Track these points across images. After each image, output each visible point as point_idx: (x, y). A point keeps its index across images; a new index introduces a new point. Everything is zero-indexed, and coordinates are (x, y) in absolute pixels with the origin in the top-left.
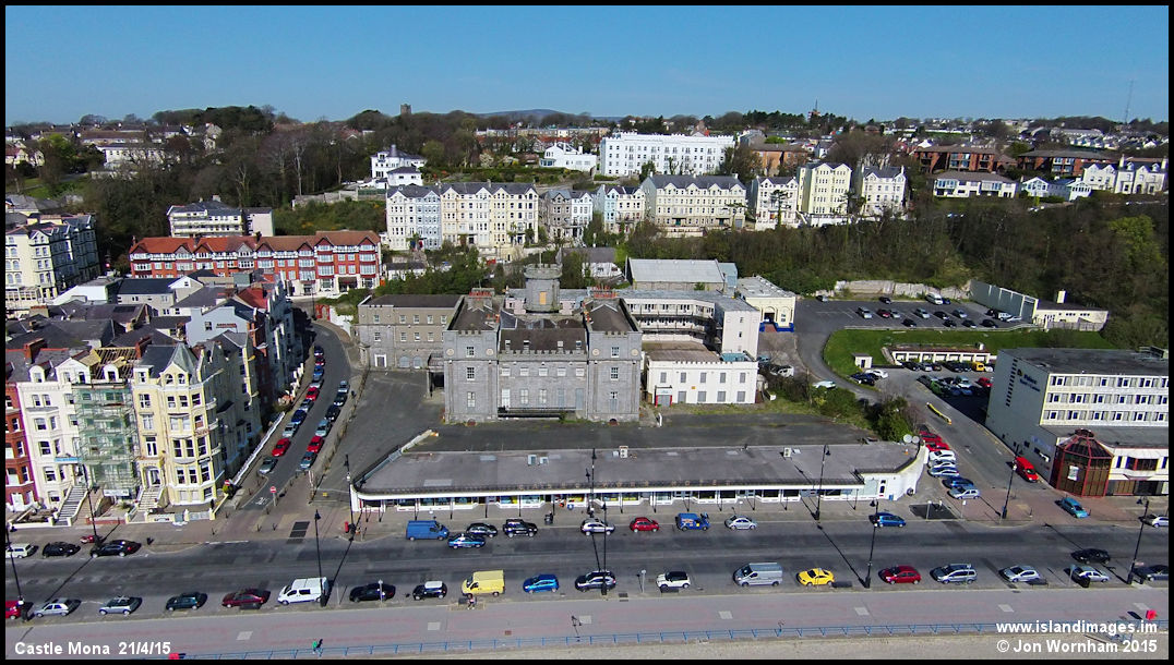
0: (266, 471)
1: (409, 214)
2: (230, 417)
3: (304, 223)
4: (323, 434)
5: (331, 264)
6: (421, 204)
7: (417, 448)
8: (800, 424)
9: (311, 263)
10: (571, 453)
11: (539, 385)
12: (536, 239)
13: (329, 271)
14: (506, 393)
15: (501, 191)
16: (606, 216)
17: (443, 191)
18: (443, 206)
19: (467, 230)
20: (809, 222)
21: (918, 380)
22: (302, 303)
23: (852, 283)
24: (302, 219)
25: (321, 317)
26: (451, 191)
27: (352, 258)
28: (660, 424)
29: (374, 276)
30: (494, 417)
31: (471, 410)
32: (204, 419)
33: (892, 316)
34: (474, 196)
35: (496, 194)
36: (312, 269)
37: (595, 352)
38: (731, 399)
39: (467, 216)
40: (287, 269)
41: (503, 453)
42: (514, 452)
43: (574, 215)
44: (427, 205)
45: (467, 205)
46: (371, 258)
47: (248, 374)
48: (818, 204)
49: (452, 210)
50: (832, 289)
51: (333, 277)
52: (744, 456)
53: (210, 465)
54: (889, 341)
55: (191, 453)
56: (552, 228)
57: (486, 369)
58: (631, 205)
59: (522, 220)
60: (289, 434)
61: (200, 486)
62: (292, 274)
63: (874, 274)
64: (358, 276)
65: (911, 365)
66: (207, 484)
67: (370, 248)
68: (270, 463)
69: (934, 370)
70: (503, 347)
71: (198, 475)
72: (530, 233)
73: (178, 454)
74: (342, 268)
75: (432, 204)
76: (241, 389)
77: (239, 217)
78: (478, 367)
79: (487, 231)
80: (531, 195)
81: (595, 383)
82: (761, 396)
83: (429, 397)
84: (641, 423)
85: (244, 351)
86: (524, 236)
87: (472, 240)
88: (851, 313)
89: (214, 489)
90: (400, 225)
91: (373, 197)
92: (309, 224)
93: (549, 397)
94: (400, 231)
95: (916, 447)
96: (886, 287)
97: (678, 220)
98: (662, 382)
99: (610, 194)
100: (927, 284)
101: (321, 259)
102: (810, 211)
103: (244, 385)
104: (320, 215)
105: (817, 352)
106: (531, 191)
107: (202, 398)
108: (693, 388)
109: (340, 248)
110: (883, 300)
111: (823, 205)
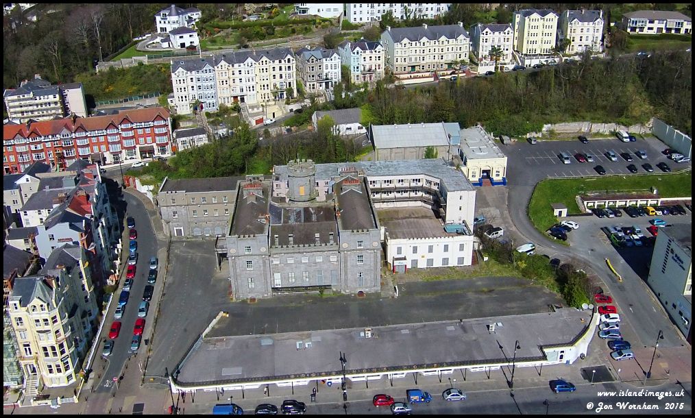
0: (107, 354)
1: (191, 84)
2: (77, 317)
3: (107, 87)
4: (144, 315)
5: (132, 137)
6: (200, 75)
7: (215, 333)
8: (505, 288)
9: (117, 138)
10: (328, 334)
11: (302, 269)
12: (295, 94)
13: (131, 143)
14: (277, 276)
15: (264, 59)
16: (352, 69)
17: (217, 63)
18: (217, 74)
19: (238, 93)
20: (523, 62)
21: (602, 229)
22: (113, 172)
23: (557, 125)
24: (104, 84)
25: (129, 185)
26: (223, 63)
27: (148, 131)
28: (397, 295)
29: (167, 144)
30: (269, 294)
31: (251, 290)
32: (62, 331)
33: (587, 160)
34: (242, 64)
35: (260, 62)
36: (118, 143)
37: (345, 245)
38: (453, 263)
39: (237, 81)
40: (99, 144)
41: (277, 336)
42: (286, 335)
43: (325, 71)
44: (205, 75)
45: (237, 73)
46: (164, 130)
47: (85, 278)
48: (530, 46)
49: (225, 78)
50: (540, 131)
51: (135, 147)
52: (460, 332)
53: (69, 360)
54: (582, 189)
55: (55, 354)
56: (308, 84)
57: (261, 262)
58: (373, 58)
59: (282, 80)
60: (118, 316)
61: (64, 375)
62: (103, 147)
63: (575, 116)
64: (154, 145)
65: (599, 212)
66: (68, 372)
67: (162, 123)
68: (109, 347)
69: (616, 216)
70: (273, 243)
71: (62, 368)
72: (290, 92)
73: (47, 355)
74: (142, 140)
75: (208, 75)
76: (81, 288)
77: (57, 96)
78: (254, 260)
79: (255, 92)
80: (289, 60)
81: (346, 267)
82: (477, 256)
83: (218, 270)
84: (383, 294)
85: (81, 262)
86: (285, 93)
87: (242, 100)
88: (553, 158)
89: (73, 375)
90: (183, 94)
91: (160, 60)
92: (111, 88)
93: (311, 276)
94: (184, 99)
95: (591, 313)
96: (584, 127)
97: (413, 67)
98: (398, 254)
99: (355, 51)
100: (618, 123)
101: (124, 134)
102: (524, 52)
103: (83, 286)
104: (119, 78)
105: (524, 208)
106: (289, 56)
107: (58, 318)
108: (423, 257)
109: (138, 124)
110: (582, 139)
111: (535, 46)
